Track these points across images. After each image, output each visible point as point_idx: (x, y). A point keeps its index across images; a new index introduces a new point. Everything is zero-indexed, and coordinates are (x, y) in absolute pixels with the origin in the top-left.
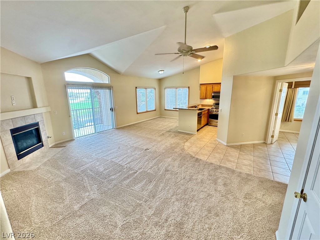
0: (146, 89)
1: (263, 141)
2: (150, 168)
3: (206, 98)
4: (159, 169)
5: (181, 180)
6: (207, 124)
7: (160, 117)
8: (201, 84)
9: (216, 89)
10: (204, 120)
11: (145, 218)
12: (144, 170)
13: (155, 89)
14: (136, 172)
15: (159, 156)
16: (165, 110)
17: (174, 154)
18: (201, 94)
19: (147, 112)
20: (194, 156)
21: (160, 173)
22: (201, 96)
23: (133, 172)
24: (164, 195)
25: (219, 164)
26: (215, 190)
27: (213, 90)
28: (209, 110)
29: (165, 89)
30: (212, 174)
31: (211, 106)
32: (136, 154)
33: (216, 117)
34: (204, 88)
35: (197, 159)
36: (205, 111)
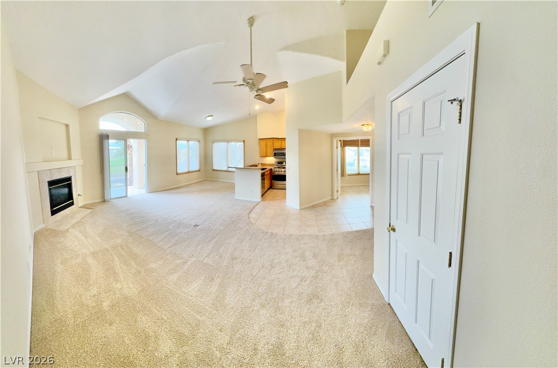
0: (188, 141)
2: (207, 256)
3: (266, 156)
4: (221, 257)
6: (271, 187)
7: (206, 180)
8: (260, 139)
9: (277, 145)
10: (267, 182)
12: (198, 258)
13: (199, 141)
14: (187, 262)
15: (217, 235)
16: (213, 170)
17: (238, 232)
18: (260, 150)
19: (189, 172)
20: (266, 230)
21: (224, 264)
22: (260, 152)
23: (181, 261)
25: (299, 234)
26: (307, 268)
27: (273, 147)
28: (271, 169)
29: (213, 143)
30: (296, 248)
31: (273, 165)
32: (182, 232)
33: (283, 178)
34: (263, 143)
35: (272, 234)
36: (267, 171)
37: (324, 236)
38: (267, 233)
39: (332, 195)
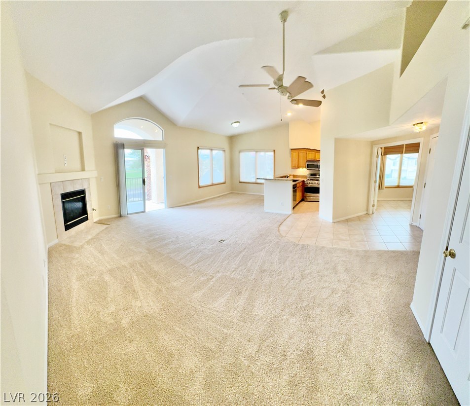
0: (212, 150)
1: (366, 212)
2: (234, 271)
3: (298, 167)
4: (248, 271)
5: (289, 282)
6: (303, 199)
7: (232, 193)
8: (291, 149)
9: (311, 156)
10: (299, 195)
11: (245, 361)
12: (224, 274)
13: (224, 151)
14: (212, 279)
15: (244, 249)
16: (240, 182)
17: (267, 245)
18: (292, 161)
19: (213, 185)
20: (297, 243)
21: (253, 277)
22: (292, 164)
23: (205, 278)
24: (269, 312)
25: (331, 247)
26: (339, 281)
27: (306, 158)
28: (303, 181)
29: (240, 152)
30: (328, 260)
31: (305, 177)
32: (206, 248)
33: (316, 190)
34: (295, 154)
35: (303, 246)
36: (299, 183)
37: (357, 251)
38: (298, 245)
39: (367, 210)
